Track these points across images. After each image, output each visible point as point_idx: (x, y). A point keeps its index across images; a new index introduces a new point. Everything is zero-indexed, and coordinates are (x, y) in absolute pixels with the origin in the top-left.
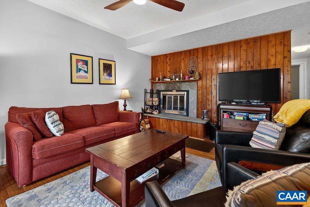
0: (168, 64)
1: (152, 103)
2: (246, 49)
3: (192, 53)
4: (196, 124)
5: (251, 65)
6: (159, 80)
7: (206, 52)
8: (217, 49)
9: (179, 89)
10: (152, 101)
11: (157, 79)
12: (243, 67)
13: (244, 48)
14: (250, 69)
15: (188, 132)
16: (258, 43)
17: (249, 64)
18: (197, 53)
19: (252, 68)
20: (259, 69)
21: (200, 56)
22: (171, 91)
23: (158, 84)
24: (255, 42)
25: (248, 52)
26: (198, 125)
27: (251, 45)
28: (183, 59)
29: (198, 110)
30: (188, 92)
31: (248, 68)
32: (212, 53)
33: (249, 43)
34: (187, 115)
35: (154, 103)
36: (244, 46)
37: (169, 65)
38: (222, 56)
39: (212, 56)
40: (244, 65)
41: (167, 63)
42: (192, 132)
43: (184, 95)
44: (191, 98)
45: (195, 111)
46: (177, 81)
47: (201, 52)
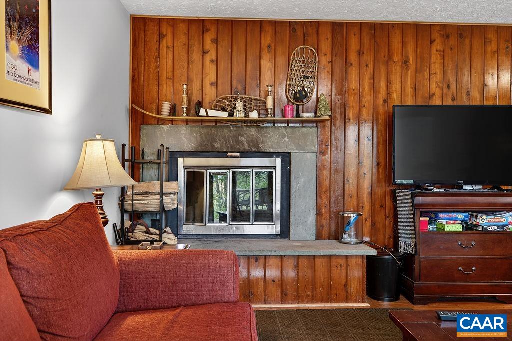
0: (208, 58)
1: (162, 203)
2: (442, 50)
3: (300, 33)
4: (342, 262)
5: (453, 93)
6: (174, 111)
7: (343, 38)
8: (375, 36)
9: (253, 150)
10: (162, 194)
11: (166, 107)
12: (434, 95)
13: (439, 48)
14: (449, 102)
15: (320, 290)
16: (468, 42)
17: (448, 90)
18: (315, 36)
19: (453, 99)
20: (468, 104)
21: (326, 46)
22: (222, 154)
23: (165, 128)
24: (461, 36)
25: (446, 59)
26: (349, 263)
27: (453, 41)
28: (269, 47)
29: (319, 214)
30: (286, 159)
31: (445, 99)
32: (361, 43)
33: (448, 37)
34: (285, 233)
35: (167, 201)
36: (438, 41)
37: (212, 61)
38: (386, 59)
39: (360, 53)
40: (438, 92)
41: (204, 53)
42: (330, 288)
43: (275, 168)
44: (298, 178)
45: (312, 219)
46: (254, 121)
47: (330, 36)
